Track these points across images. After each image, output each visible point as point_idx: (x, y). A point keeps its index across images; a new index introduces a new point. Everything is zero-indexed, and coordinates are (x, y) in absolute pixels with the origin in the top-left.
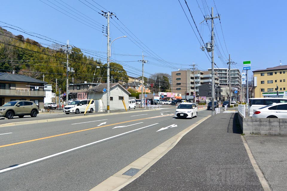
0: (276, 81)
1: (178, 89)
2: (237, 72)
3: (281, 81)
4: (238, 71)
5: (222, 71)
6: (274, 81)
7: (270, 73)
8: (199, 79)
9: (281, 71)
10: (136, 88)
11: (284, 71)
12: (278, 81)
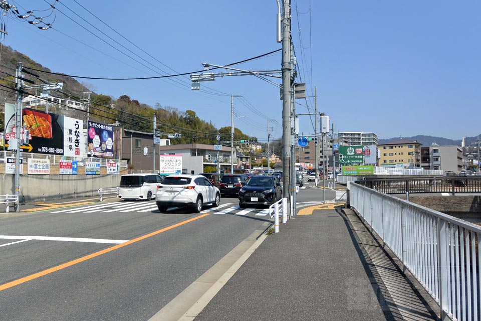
0: (396, 154)
3: (399, 154)
5: (355, 135)
6: (394, 154)
9: (399, 145)
12: (398, 154)
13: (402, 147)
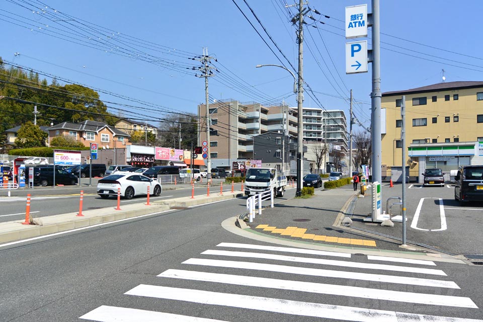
0: (435, 120)
2: (340, 117)
3: (447, 120)
4: (342, 113)
5: (313, 113)
6: (430, 121)
7: (420, 99)
8: (258, 122)
9: (447, 93)
10: (85, 136)
11: (456, 92)
12: (441, 120)
13: (456, 97)
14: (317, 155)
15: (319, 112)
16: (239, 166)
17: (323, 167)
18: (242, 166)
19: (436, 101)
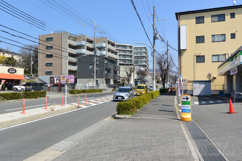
0: (233, 36)
1: (48, 65)
2: (144, 51)
4: (145, 48)
5: (127, 48)
7: (218, 16)
14: (127, 73)
15: (131, 47)
16: (55, 81)
17: (132, 82)
18: (58, 80)
19: (234, 17)
